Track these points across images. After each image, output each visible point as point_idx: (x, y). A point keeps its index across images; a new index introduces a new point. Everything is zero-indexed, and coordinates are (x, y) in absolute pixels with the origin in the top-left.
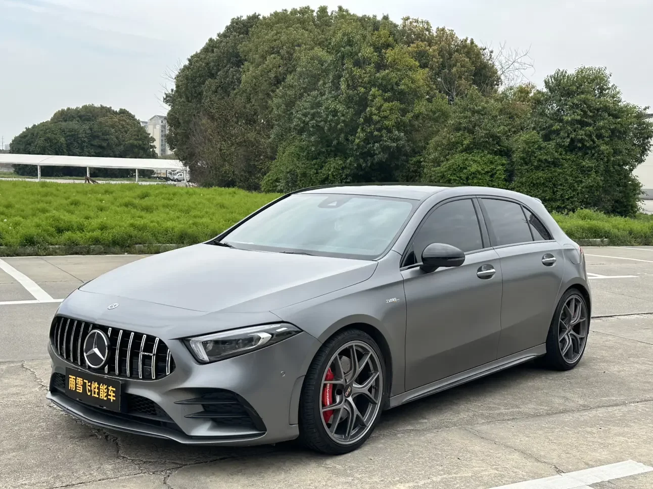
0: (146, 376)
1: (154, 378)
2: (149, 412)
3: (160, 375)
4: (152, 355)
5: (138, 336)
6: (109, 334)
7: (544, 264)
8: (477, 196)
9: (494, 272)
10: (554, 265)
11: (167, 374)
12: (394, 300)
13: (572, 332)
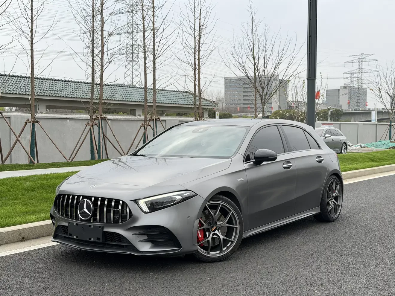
0: (116, 221)
1: (120, 222)
2: (117, 241)
3: (123, 220)
4: (119, 209)
5: (110, 200)
6: (93, 201)
7: (317, 161)
8: (280, 124)
9: (292, 166)
10: (323, 162)
11: (128, 219)
12: (241, 179)
13: (333, 200)
